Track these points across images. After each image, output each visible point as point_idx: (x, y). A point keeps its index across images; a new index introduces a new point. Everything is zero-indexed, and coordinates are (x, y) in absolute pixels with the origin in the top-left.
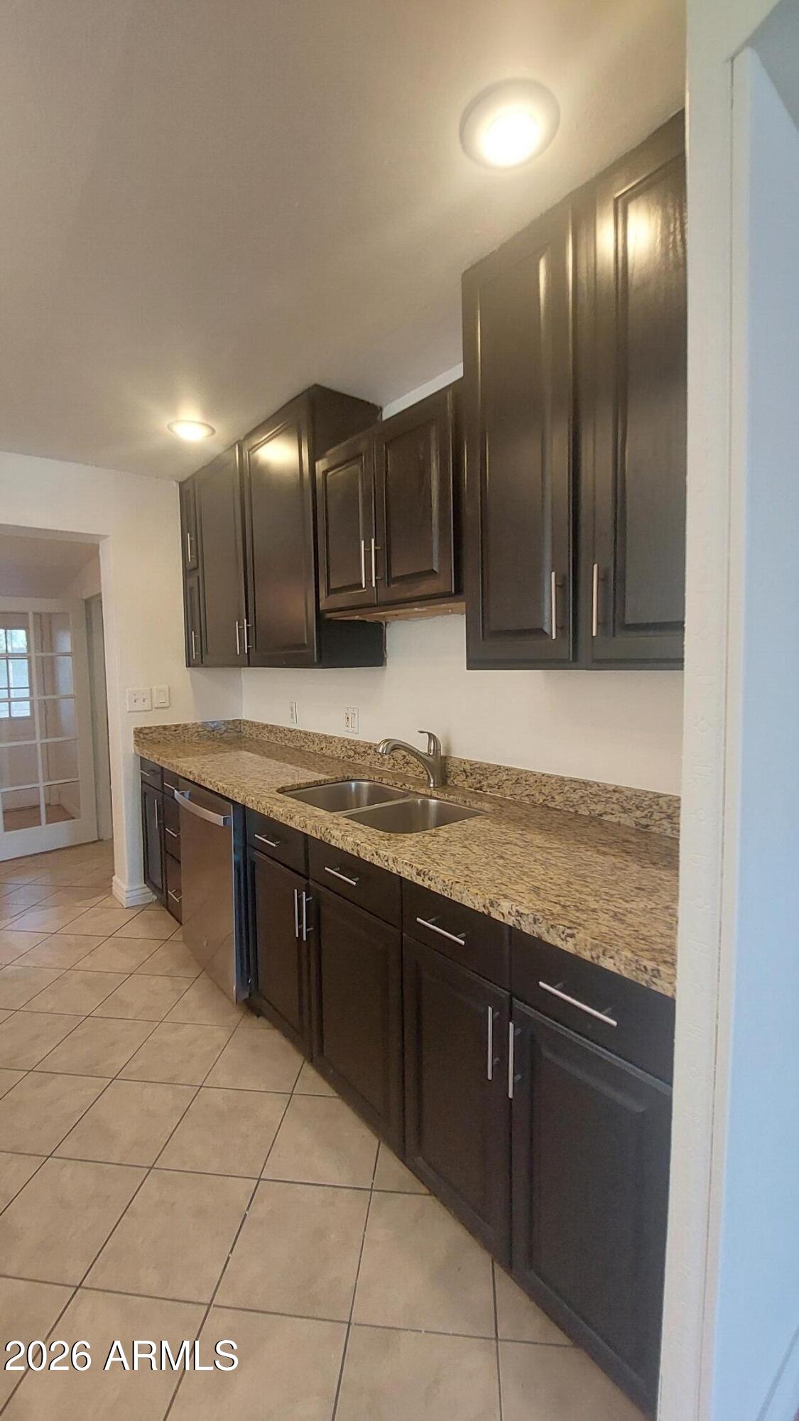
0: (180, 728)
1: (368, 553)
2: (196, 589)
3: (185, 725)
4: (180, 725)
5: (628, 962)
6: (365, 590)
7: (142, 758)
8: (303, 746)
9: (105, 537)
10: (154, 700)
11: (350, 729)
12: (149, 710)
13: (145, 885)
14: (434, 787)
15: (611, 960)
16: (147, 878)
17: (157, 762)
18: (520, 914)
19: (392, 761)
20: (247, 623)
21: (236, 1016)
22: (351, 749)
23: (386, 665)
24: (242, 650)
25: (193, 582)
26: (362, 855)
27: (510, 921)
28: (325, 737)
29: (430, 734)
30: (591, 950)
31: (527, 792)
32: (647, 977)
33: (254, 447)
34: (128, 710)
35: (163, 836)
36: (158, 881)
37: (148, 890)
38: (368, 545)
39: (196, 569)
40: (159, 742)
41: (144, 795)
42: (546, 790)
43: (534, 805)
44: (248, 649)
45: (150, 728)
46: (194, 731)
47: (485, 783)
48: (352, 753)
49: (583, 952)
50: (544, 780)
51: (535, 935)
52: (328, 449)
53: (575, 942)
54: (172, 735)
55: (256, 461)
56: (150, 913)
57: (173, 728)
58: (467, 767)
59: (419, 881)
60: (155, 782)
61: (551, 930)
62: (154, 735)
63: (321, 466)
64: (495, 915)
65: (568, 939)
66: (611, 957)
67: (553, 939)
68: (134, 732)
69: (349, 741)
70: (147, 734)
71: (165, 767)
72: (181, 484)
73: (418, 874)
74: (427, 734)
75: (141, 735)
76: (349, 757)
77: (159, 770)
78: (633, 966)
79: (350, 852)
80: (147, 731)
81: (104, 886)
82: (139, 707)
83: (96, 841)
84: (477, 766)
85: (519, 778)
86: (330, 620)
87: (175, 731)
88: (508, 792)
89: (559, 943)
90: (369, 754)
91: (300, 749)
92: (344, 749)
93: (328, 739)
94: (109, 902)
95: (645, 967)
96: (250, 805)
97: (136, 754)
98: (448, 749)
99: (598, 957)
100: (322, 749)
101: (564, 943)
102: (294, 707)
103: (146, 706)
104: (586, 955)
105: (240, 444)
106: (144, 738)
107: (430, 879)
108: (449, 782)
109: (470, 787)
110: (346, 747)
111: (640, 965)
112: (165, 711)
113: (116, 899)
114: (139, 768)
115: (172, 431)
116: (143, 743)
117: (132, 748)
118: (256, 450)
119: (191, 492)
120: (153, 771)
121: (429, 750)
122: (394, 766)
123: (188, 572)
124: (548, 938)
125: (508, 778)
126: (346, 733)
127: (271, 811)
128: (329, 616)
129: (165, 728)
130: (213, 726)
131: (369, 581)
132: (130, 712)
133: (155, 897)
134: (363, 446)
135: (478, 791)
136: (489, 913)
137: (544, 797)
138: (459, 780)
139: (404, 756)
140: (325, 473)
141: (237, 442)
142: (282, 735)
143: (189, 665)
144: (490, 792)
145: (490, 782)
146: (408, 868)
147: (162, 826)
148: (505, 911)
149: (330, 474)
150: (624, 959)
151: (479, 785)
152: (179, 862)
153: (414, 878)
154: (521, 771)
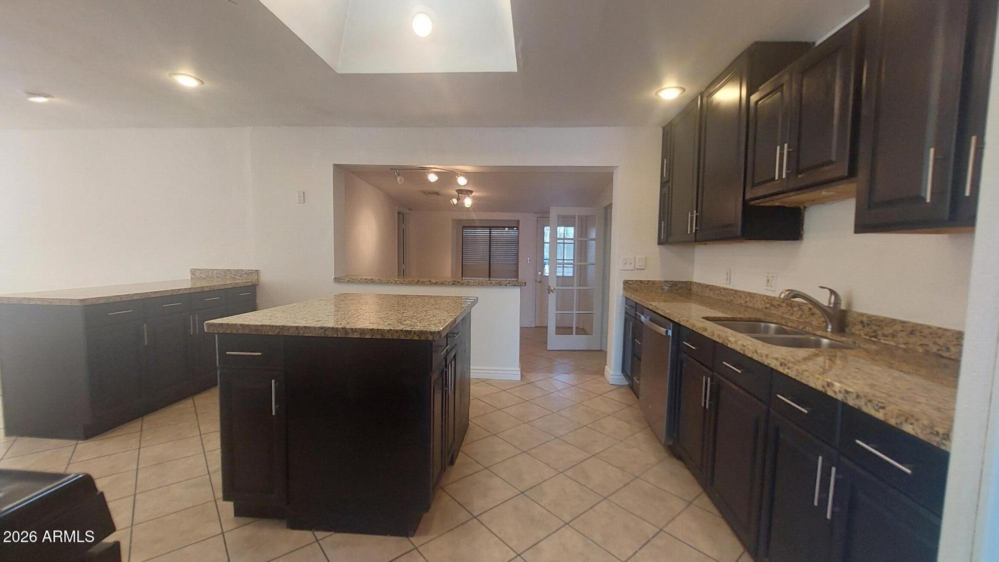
0: (650, 283)
1: (782, 155)
2: (667, 195)
3: (654, 282)
4: (650, 281)
5: (924, 427)
6: (778, 182)
7: (627, 298)
8: (733, 300)
9: (617, 167)
10: (637, 265)
11: (769, 288)
12: (633, 270)
13: (622, 374)
14: (831, 332)
15: (911, 426)
16: (624, 371)
17: (634, 300)
18: (847, 392)
19: (800, 312)
20: (697, 213)
21: (664, 454)
22: (768, 303)
23: (802, 239)
24: (691, 231)
25: (666, 190)
26: (746, 353)
27: (840, 397)
28: (750, 294)
29: (830, 290)
30: (897, 418)
31: (921, 342)
32: (938, 439)
33: (711, 94)
34: (621, 268)
35: (634, 343)
36: (629, 373)
37: (623, 377)
38: (782, 149)
39: (668, 181)
40: (637, 290)
41: (626, 320)
42: (941, 342)
43: (927, 353)
44: (696, 230)
45: (632, 281)
46: (660, 285)
47: (880, 332)
48: (768, 306)
49: (891, 420)
50: (940, 332)
51: (856, 407)
52: (761, 85)
53: (885, 412)
54: (645, 286)
55: (712, 102)
56: (623, 390)
57: (646, 282)
58: (865, 319)
59: (781, 369)
60: (632, 313)
61: (869, 404)
62: (635, 285)
63: (754, 98)
64: (830, 393)
65: (881, 410)
66: (911, 424)
67: (870, 410)
68: (624, 283)
69: (767, 297)
70: (630, 284)
71: (638, 302)
72: (664, 128)
73: (781, 365)
74: (828, 292)
75: (627, 285)
76: (766, 308)
77: (634, 305)
78: (928, 431)
79: (739, 351)
80: (630, 282)
81: (601, 372)
82: (628, 267)
83: (598, 351)
84: (874, 318)
85: (914, 330)
86: (754, 206)
87: (647, 284)
88: (901, 340)
89: (873, 412)
90: (782, 307)
91: (730, 302)
92: (763, 302)
93: (751, 295)
94: (602, 379)
95: (938, 432)
96: (682, 323)
97: (623, 295)
98: (849, 304)
99: (901, 423)
100: (746, 302)
101: (876, 413)
102: (729, 272)
103: (631, 267)
104: (893, 422)
105: (702, 94)
106: (629, 287)
107: (788, 368)
108: (847, 330)
109: (866, 335)
110: (764, 301)
111: (934, 430)
112: (643, 271)
113: (606, 379)
114: (624, 303)
115: (658, 96)
116: (628, 289)
117: (621, 292)
118: (712, 96)
119: (669, 133)
120: (631, 306)
121: (830, 303)
122: (801, 316)
123: (663, 184)
124: (865, 409)
125: (903, 329)
126: (766, 291)
127: (694, 326)
128: (753, 203)
129: (641, 282)
130: (672, 283)
131: (780, 174)
132: (622, 270)
133: (627, 383)
134: (786, 77)
135: (873, 339)
136: (826, 391)
137: (938, 347)
138: (857, 329)
139: (810, 309)
140: (757, 102)
141: (699, 94)
142: (718, 292)
143: (659, 243)
144: (884, 340)
145: (884, 331)
146: (775, 361)
147: (633, 338)
148: (837, 390)
149: (760, 102)
150: (921, 425)
151: (874, 334)
152: (640, 360)
153: (778, 367)
154: (917, 325)
